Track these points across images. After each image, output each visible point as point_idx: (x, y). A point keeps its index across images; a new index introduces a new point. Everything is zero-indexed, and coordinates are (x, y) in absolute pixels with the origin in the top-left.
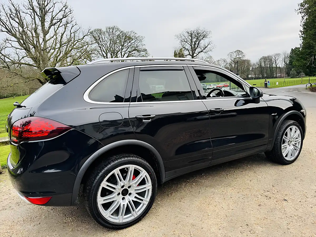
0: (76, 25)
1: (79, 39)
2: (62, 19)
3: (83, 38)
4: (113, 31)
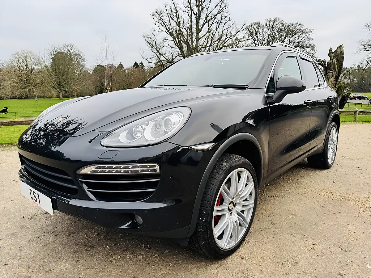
0: (229, 20)
1: (231, 36)
2: (216, 15)
3: (236, 35)
4: (273, 24)
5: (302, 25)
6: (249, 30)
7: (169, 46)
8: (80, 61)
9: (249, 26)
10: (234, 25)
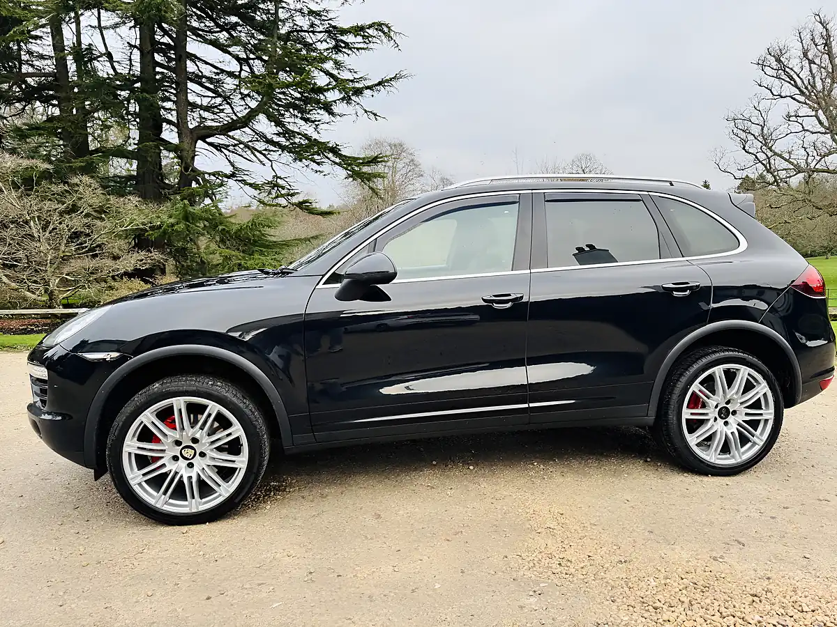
7: (804, 130)
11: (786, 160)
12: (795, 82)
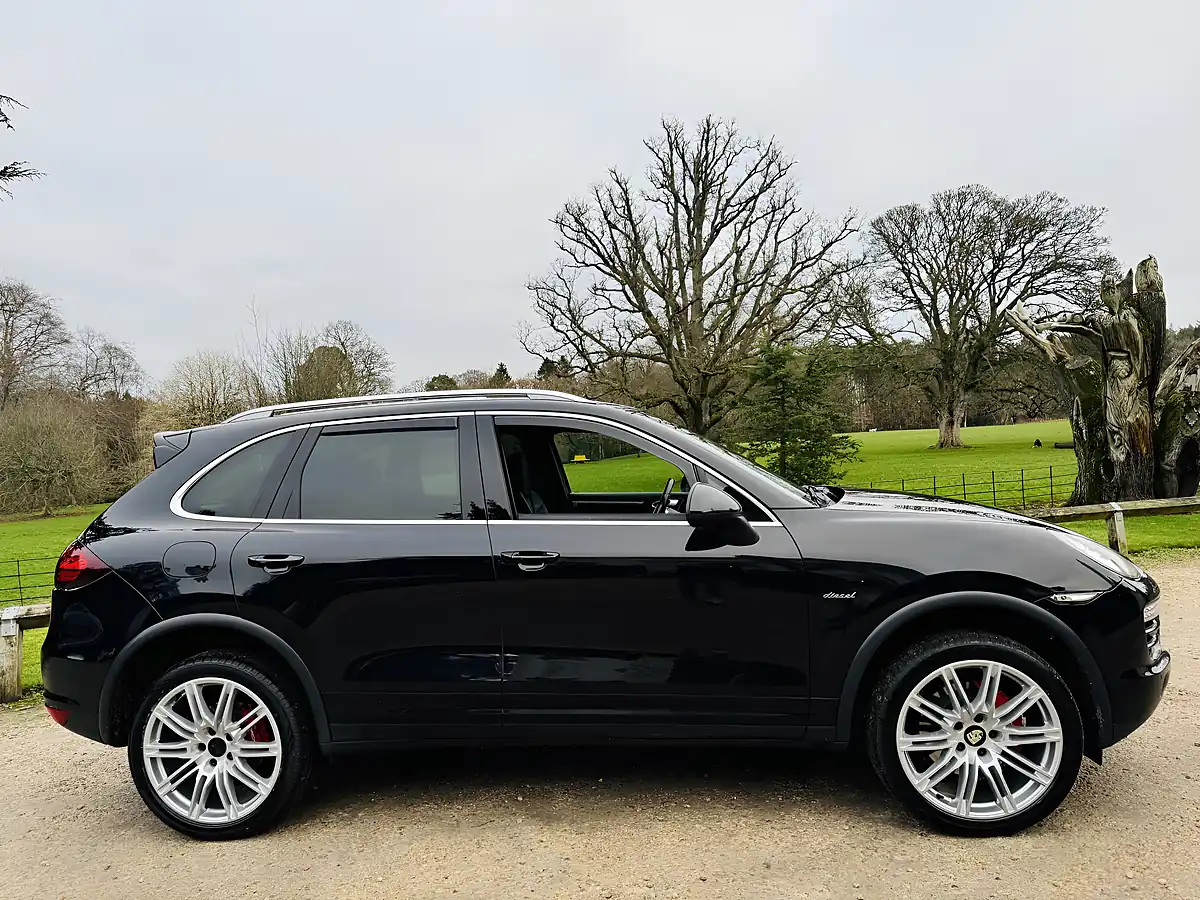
0: (793, 212)
1: (810, 259)
2: (755, 197)
3: (823, 253)
4: (961, 207)
5: (1060, 200)
6: (881, 233)
7: (612, 307)
8: (376, 370)
9: (880, 220)
10: (815, 226)
11: (596, 340)
12: (598, 248)
